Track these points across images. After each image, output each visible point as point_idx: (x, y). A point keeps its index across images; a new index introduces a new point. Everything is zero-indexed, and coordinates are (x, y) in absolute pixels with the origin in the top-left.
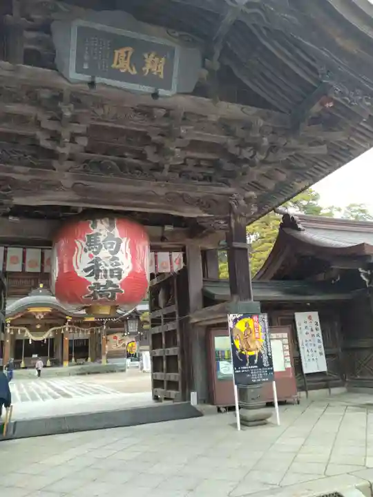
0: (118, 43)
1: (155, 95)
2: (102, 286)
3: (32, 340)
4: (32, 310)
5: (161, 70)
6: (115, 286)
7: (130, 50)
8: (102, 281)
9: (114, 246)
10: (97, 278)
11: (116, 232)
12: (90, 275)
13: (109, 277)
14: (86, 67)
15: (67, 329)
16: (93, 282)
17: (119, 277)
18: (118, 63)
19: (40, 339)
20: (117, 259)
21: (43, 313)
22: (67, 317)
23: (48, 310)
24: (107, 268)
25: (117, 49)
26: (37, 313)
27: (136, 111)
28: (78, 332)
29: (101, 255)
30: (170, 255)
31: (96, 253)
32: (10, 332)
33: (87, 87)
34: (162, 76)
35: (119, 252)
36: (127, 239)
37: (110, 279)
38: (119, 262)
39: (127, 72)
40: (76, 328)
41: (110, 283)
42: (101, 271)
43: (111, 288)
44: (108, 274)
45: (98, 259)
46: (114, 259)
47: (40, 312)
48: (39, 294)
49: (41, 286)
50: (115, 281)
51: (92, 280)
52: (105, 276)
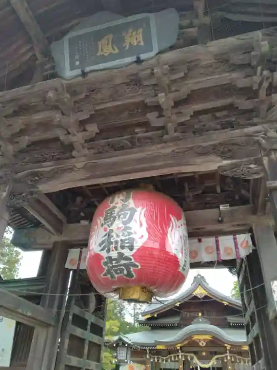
0: (99, 35)
1: (139, 61)
2: (115, 260)
3: (200, 367)
4: (196, 337)
5: (141, 39)
6: (127, 258)
7: (111, 36)
8: (114, 254)
9: (127, 217)
10: (108, 251)
11: (131, 203)
12: (102, 250)
13: (119, 248)
14: (77, 63)
15: (229, 358)
16: (105, 257)
17: (131, 248)
18: (102, 50)
19: (206, 366)
20: (130, 228)
21: (205, 340)
22: (226, 345)
23: (208, 337)
24: (119, 239)
25: (100, 40)
26: (200, 340)
27: (128, 84)
28: (240, 362)
29: (114, 227)
30: (235, 239)
31: (110, 226)
32: (182, 358)
33: (80, 78)
34: (142, 44)
35: (133, 221)
36: (143, 208)
37: (120, 250)
38: (132, 231)
39: (111, 54)
40: (237, 357)
41: (121, 255)
42: (112, 243)
43: (123, 262)
44: (119, 245)
45: (112, 231)
46: (126, 228)
47: (202, 339)
48: (199, 322)
49: (200, 314)
50: (127, 253)
51: (104, 254)
52: (116, 248)
